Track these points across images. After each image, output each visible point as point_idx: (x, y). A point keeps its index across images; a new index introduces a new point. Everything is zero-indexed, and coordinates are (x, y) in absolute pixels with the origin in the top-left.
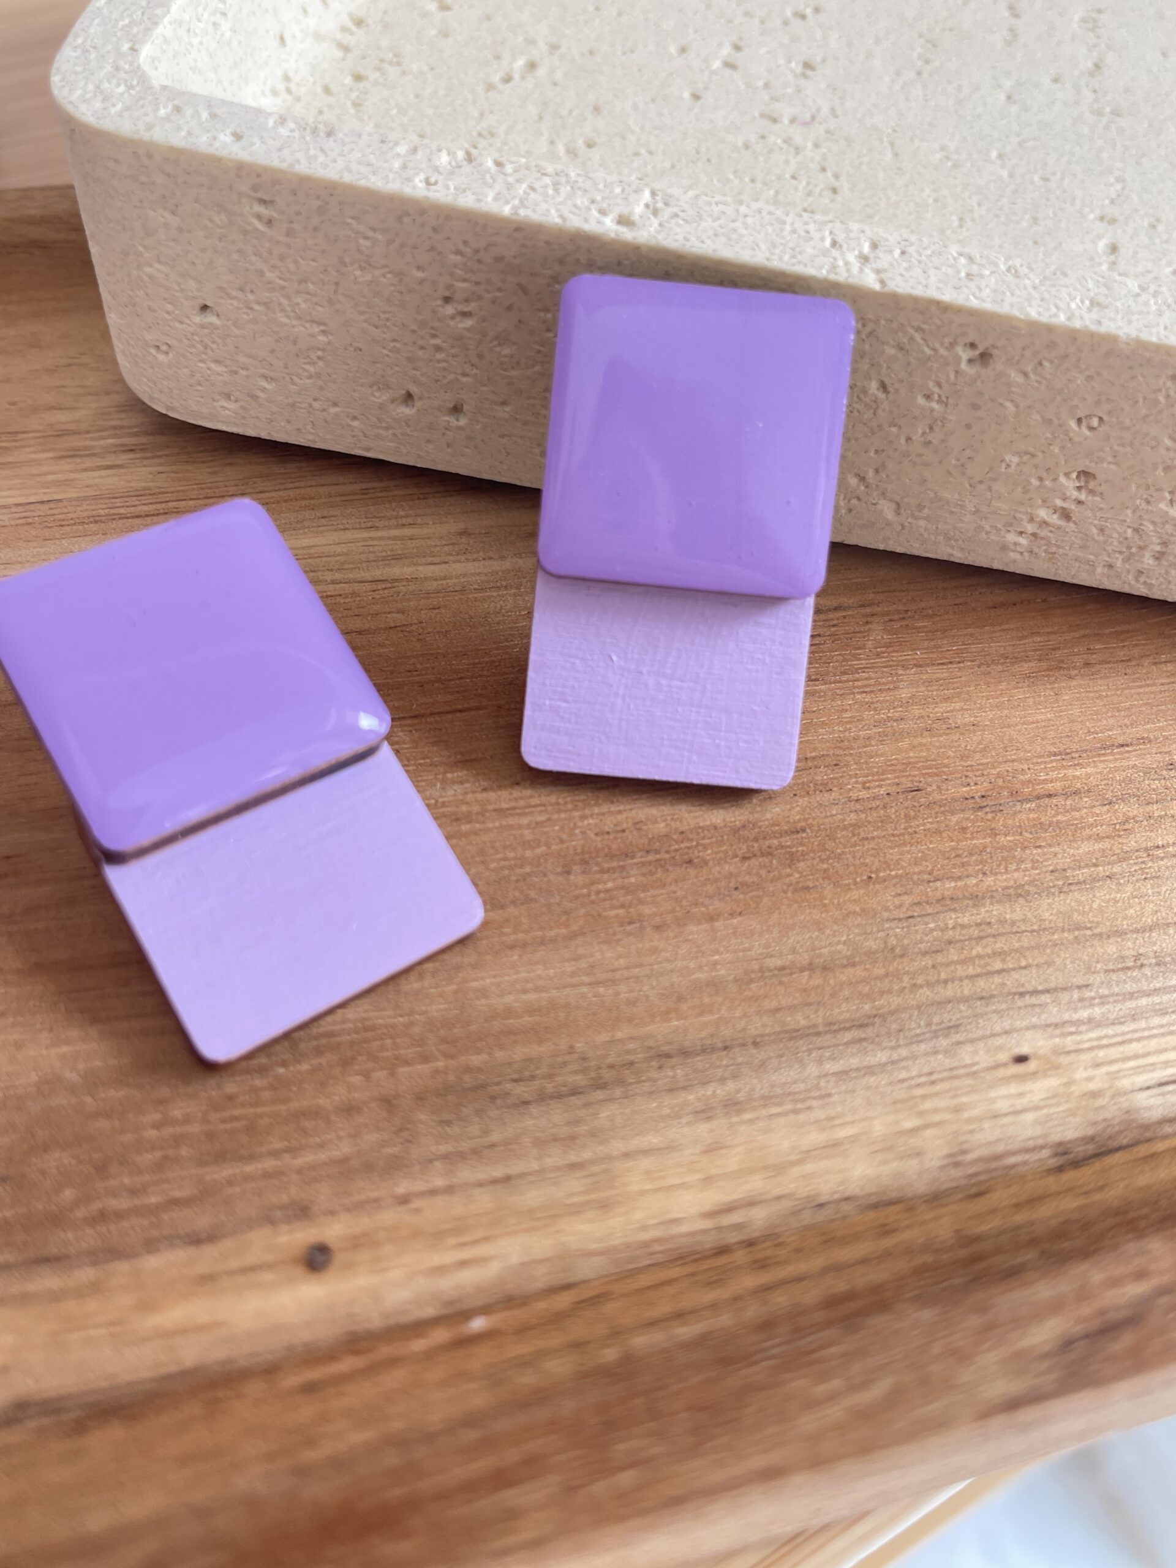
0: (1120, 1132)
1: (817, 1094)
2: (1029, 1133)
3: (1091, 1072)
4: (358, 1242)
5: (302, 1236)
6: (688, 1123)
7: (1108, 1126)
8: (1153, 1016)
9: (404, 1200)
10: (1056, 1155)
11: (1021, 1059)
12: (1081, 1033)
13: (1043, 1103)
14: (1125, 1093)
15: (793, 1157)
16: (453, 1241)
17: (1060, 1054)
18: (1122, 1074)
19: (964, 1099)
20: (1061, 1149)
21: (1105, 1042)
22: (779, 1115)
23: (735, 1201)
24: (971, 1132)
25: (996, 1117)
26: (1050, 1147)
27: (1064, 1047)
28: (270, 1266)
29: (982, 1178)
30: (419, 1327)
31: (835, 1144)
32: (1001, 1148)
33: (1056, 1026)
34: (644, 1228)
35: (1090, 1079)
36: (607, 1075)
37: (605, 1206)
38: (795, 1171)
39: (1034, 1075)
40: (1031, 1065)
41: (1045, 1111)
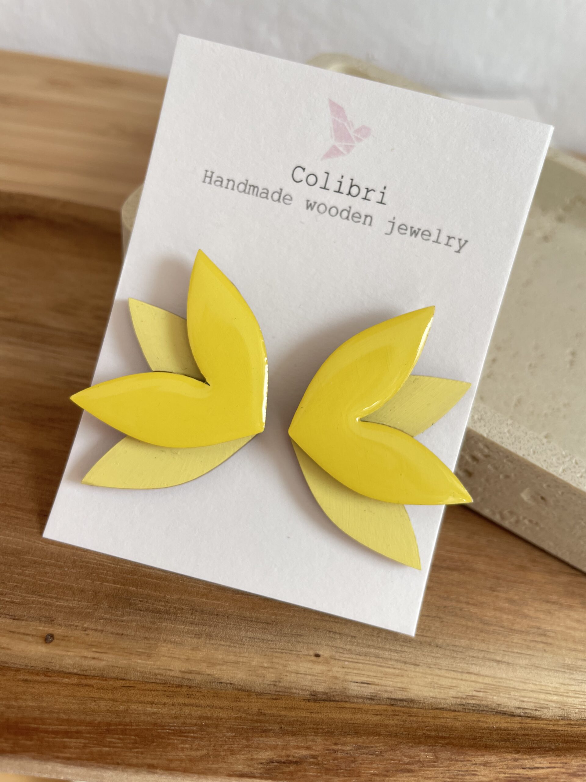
0: (338, 695)
1: (241, 643)
2: (307, 683)
3: (340, 669)
4: (65, 638)
5: (47, 629)
6: (191, 637)
7: (335, 691)
8: (372, 656)
9: (85, 629)
10: (311, 695)
11: (317, 656)
12: (344, 653)
13: (316, 674)
14: (348, 681)
15: (221, 663)
16: (94, 649)
17: (332, 659)
18: (350, 674)
19: (290, 663)
20: (313, 693)
21: (350, 660)
22: (224, 645)
23: (193, 670)
24: (287, 676)
25: (298, 673)
26: (311, 692)
27: (335, 656)
28: (33, 636)
29: (281, 694)
30: (70, 674)
31: (237, 663)
32: (293, 685)
33: (336, 647)
34: (159, 669)
35: (337, 672)
36: (172, 610)
37: (149, 656)
38: (218, 667)
39: (319, 662)
40: (320, 659)
41: (316, 677)
